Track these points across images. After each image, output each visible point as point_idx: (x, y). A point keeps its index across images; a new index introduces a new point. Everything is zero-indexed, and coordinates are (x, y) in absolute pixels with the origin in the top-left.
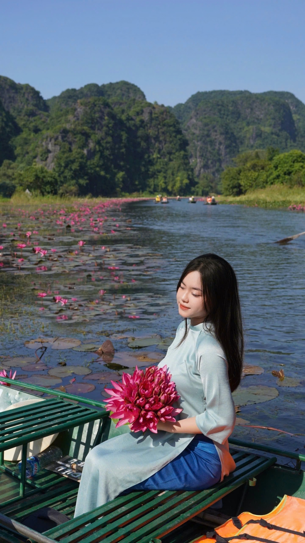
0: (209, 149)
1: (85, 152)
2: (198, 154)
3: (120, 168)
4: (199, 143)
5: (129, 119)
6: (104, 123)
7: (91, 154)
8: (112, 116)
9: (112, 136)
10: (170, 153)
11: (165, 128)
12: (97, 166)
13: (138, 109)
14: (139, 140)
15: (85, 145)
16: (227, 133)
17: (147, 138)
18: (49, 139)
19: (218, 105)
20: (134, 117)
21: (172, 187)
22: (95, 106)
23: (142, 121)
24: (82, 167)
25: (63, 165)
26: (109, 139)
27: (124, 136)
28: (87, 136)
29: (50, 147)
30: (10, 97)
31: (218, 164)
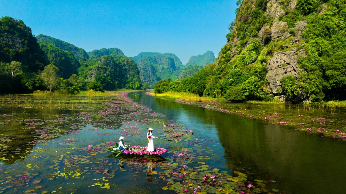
0: (146, 73)
1: (105, 75)
2: (142, 75)
3: (117, 80)
4: (142, 71)
5: (120, 63)
6: (111, 64)
7: (108, 76)
8: (114, 62)
9: (114, 69)
10: (134, 75)
11: (132, 67)
12: (109, 80)
13: (123, 60)
14: (123, 70)
15: (105, 72)
16: (152, 68)
17: (126, 70)
18: (92, 70)
19: (149, 58)
20: (121, 63)
21: (134, 87)
22: (108, 58)
23: (124, 64)
24: (104, 80)
25: (98, 79)
26: (113, 70)
27: (118, 69)
28: (106, 69)
29: (93, 73)
30: (74, 52)
31: (149, 78)
